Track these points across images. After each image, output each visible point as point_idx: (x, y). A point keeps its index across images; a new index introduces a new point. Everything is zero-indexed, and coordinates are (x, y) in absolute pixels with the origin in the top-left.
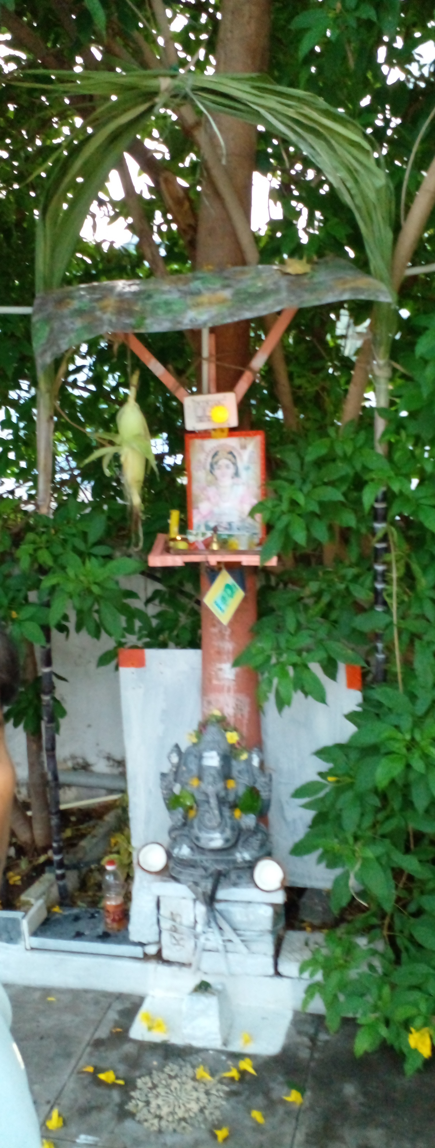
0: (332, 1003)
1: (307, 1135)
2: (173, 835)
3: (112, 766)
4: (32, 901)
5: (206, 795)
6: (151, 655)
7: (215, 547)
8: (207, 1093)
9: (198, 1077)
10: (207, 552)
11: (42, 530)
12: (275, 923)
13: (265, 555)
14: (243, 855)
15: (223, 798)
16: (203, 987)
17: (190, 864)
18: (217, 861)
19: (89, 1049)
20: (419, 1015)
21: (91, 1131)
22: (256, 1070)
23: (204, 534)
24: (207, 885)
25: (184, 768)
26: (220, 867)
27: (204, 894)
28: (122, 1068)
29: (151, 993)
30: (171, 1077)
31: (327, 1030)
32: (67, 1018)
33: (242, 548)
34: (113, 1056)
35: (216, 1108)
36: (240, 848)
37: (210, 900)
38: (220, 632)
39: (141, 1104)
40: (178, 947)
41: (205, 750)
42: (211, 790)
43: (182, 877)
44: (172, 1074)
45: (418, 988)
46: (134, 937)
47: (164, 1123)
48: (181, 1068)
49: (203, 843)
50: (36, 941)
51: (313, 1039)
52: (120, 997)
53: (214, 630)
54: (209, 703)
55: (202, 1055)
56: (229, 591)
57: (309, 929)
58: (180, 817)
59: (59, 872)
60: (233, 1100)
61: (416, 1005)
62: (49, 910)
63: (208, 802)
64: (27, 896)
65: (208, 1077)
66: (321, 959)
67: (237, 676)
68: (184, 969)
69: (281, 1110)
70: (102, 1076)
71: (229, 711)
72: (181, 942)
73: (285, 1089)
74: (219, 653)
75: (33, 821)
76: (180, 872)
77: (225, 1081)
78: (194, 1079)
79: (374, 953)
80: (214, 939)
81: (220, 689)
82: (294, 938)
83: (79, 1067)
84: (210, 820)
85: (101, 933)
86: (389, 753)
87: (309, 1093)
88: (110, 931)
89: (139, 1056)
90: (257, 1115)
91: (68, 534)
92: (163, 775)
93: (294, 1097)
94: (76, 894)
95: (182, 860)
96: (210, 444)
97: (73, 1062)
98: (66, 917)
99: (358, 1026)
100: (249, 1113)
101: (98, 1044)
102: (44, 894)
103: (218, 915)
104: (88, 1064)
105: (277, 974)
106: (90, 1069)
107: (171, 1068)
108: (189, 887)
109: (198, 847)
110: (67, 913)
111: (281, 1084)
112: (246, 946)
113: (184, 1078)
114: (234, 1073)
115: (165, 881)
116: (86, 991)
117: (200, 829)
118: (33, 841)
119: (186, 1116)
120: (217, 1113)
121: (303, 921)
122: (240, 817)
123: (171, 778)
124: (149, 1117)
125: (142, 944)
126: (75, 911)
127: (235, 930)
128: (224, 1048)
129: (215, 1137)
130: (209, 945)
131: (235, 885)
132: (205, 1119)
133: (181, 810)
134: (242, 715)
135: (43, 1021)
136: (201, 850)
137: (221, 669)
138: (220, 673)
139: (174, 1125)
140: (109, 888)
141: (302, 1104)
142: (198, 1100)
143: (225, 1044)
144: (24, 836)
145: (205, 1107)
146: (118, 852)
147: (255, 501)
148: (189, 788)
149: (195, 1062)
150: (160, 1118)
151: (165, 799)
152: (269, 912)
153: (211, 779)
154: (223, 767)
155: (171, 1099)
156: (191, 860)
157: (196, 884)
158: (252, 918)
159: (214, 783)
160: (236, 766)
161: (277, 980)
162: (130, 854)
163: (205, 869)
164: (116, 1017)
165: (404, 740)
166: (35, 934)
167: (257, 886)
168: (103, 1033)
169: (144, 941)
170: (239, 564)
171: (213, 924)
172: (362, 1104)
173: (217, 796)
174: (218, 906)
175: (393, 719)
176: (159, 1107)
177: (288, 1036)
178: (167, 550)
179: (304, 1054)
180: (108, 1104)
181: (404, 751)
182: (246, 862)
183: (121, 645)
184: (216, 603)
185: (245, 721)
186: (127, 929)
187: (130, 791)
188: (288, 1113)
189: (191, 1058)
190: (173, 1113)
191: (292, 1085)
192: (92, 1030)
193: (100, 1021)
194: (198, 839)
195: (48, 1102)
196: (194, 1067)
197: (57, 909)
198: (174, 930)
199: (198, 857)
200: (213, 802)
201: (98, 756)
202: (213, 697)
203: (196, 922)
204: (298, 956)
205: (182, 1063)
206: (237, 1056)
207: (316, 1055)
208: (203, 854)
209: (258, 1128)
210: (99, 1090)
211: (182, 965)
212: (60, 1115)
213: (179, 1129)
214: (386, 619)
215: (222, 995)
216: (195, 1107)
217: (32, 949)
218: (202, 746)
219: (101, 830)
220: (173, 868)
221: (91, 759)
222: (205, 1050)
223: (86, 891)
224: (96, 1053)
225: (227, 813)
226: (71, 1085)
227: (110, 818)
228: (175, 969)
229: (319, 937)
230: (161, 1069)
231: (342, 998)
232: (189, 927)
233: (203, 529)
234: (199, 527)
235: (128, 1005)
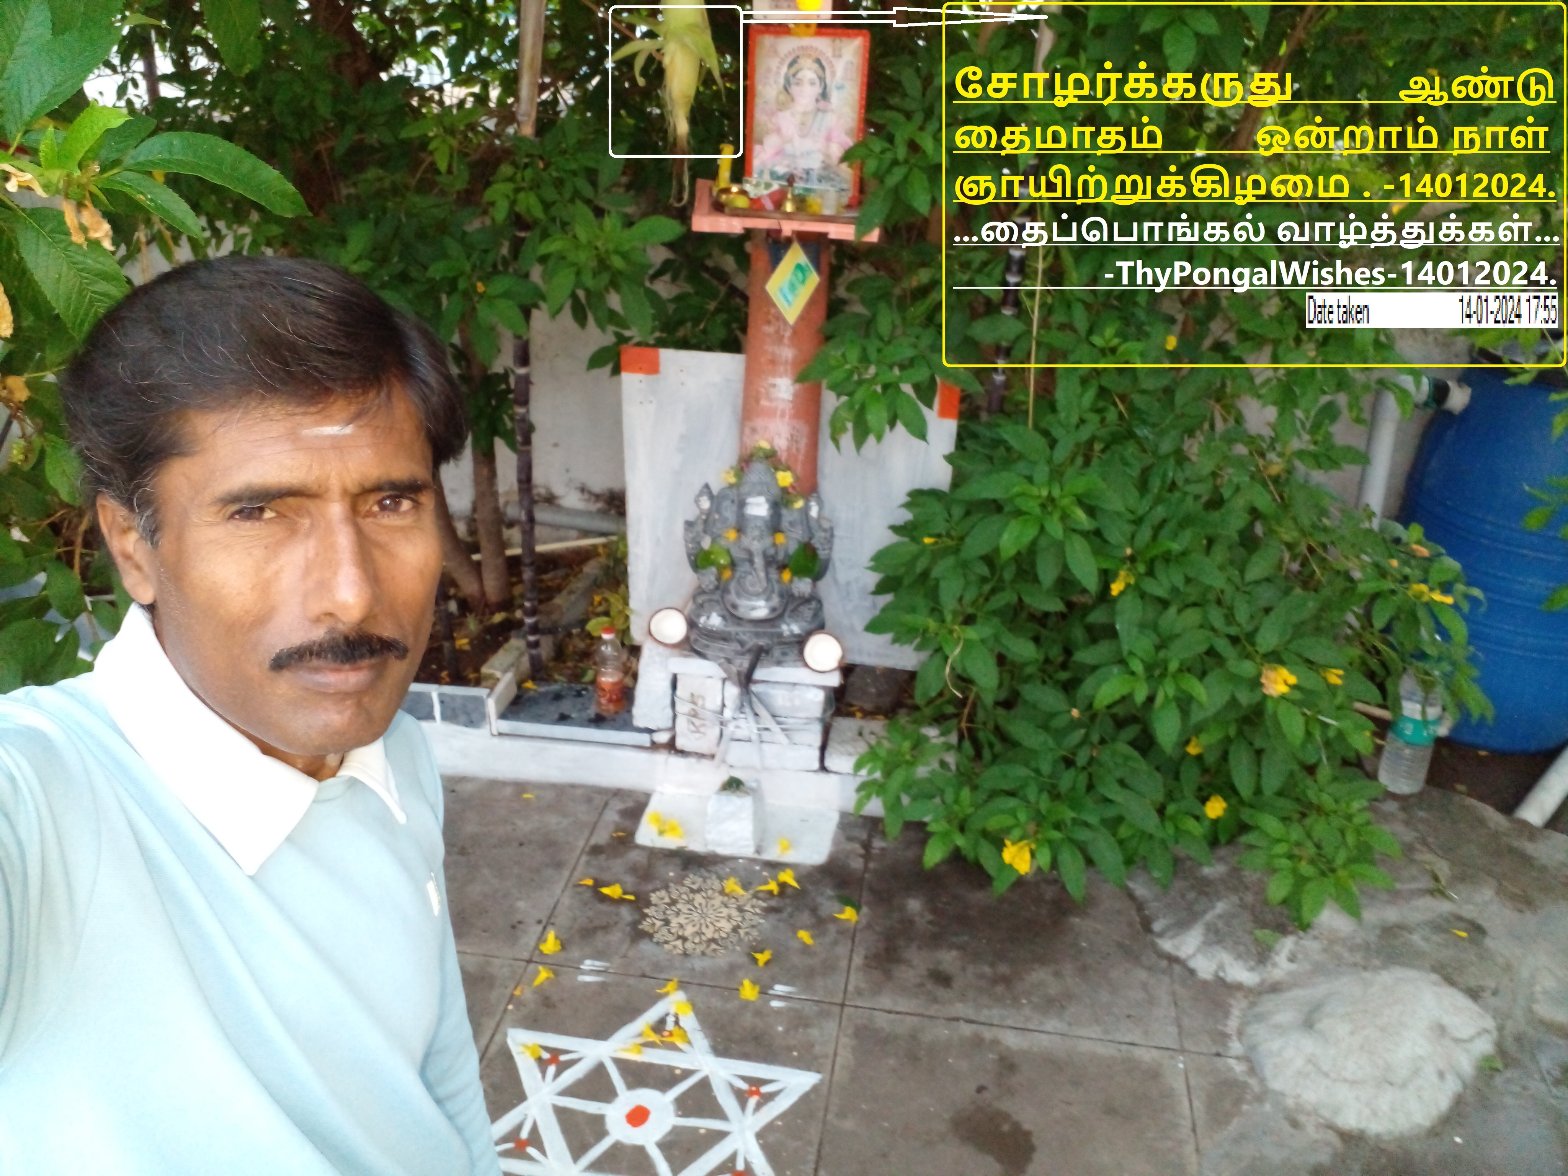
0: (894, 806)
1: (866, 957)
2: (700, 600)
3: (588, 500)
4: (498, 674)
5: (750, 553)
6: (667, 356)
7: (789, 207)
8: (740, 909)
9: (727, 891)
10: (777, 215)
11: (526, 160)
12: (825, 711)
13: (863, 226)
14: (792, 628)
15: (773, 557)
16: (733, 785)
17: (723, 637)
18: (757, 635)
19: (584, 858)
20: (1017, 825)
21: (598, 955)
22: (798, 882)
23: (768, 186)
24: (744, 663)
25: (717, 516)
26: (762, 642)
27: (739, 674)
28: (629, 880)
29: (659, 788)
30: (692, 891)
31: (883, 834)
32: (553, 820)
33: (827, 212)
34: (617, 865)
35: (753, 926)
36: (787, 620)
37: (746, 680)
38: (777, 332)
39: (658, 923)
40: (697, 735)
41: (749, 494)
42: (756, 546)
43: (709, 653)
44: (695, 887)
45: (1012, 794)
46: (638, 722)
47: (689, 945)
48: (705, 880)
49: (742, 612)
50: (506, 726)
51: (867, 846)
52: (618, 793)
53: (769, 329)
54: (754, 430)
55: (731, 864)
56: (800, 275)
57: (859, 715)
58: (713, 578)
59: (532, 638)
60: (773, 917)
61: (1013, 813)
62: (520, 684)
63: (751, 561)
64: (492, 667)
65: (740, 891)
66: (882, 753)
67: (796, 395)
68: (705, 762)
69: (832, 928)
70: (605, 891)
71: (781, 443)
72: (702, 729)
73: (836, 905)
74: (773, 362)
75: (483, 569)
76: (707, 646)
77: (761, 895)
78: (722, 892)
79: (948, 747)
80: (746, 726)
81: (770, 413)
82: (846, 726)
83: (574, 879)
84: (753, 585)
85: (593, 716)
86: (1019, 513)
87: (865, 910)
88: (605, 714)
89: (650, 865)
90: (804, 935)
91: (565, 171)
92: (689, 525)
93: (849, 914)
94: (551, 664)
95: (712, 631)
96: (787, 45)
97: (566, 873)
98: (544, 695)
99: (928, 835)
100: (795, 933)
101: (596, 850)
102: (512, 665)
103: (754, 699)
104: (586, 876)
105: (823, 768)
106: (590, 882)
107: (693, 880)
108: (720, 665)
109: (733, 615)
110: (543, 689)
111: (830, 898)
112: (787, 736)
113: (710, 892)
114: (773, 886)
115: (686, 656)
116: (573, 786)
117: (738, 595)
118: (483, 594)
119: (716, 936)
120: (755, 933)
121: (851, 705)
122: (791, 581)
123: (700, 527)
124: (670, 938)
125: (650, 731)
126: (555, 687)
127: (774, 716)
128: (756, 856)
129: (755, 961)
130: (739, 734)
131: (779, 663)
132: (740, 940)
133: (714, 569)
134: (798, 450)
135: (520, 823)
136: (739, 620)
137: (774, 386)
138: (772, 390)
139: (703, 947)
140: (604, 661)
141: (857, 922)
142: (729, 918)
143: (758, 852)
144: (469, 587)
145: (739, 927)
146: (607, 614)
147: (850, 142)
148: (723, 542)
149: (721, 872)
150: (684, 939)
151: (689, 555)
152: (819, 697)
153: (756, 533)
154: (772, 516)
155: (696, 916)
156: (723, 632)
157: (729, 661)
158: (797, 702)
159: (761, 537)
160: (787, 516)
161: (823, 776)
162: (627, 618)
163: (742, 643)
164: (616, 817)
165: (1039, 497)
166: (503, 716)
167: (806, 665)
168: (601, 837)
169: (652, 726)
170: (823, 236)
171: (747, 710)
172: (930, 922)
173: (765, 555)
174: (754, 688)
175: (1022, 467)
176: (681, 926)
177: (836, 842)
178: (719, 207)
179: (857, 864)
180: (616, 923)
181: (1037, 510)
182: (793, 635)
183: (622, 340)
184: (781, 290)
185: (801, 457)
186: (629, 711)
187: (631, 538)
188: (841, 932)
189: (718, 868)
190: (699, 933)
191: (846, 901)
192: (586, 833)
193: (595, 824)
194: (735, 606)
195: (540, 922)
196: (721, 879)
197: (529, 685)
198: (695, 715)
199: (732, 629)
200: (759, 561)
201: (567, 485)
202: (759, 423)
203: (724, 705)
204: (850, 749)
205: (706, 874)
206: (775, 866)
207: (872, 865)
208: (739, 625)
209: (805, 949)
210: (604, 907)
211: (701, 756)
212: (557, 937)
213: (708, 952)
214: (1018, 327)
215: (754, 793)
216: (727, 926)
217: (500, 734)
218: (745, 489)
219: (579, 584)
220: (696, 641)
221: (558, 489)
222: (733, 859)
223: (564, 662)
224: (595, 862)
225: (774, 575)
226: (566, 901)
227: (591, 569)
228: (692, 760)
229: (877, 725)
230: (680, 881)
231: (905, 800)
232: (714, 712)
233: (767, 177)
234: (761, 173)
235: (630, 804)
